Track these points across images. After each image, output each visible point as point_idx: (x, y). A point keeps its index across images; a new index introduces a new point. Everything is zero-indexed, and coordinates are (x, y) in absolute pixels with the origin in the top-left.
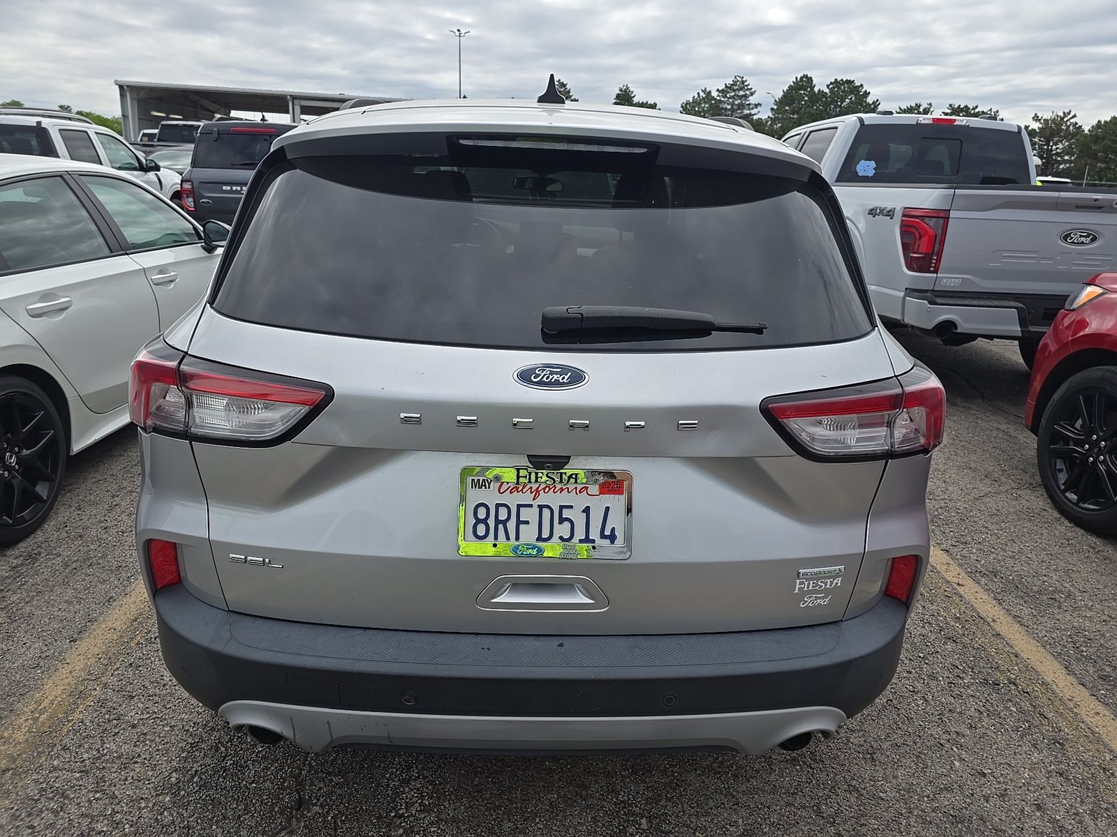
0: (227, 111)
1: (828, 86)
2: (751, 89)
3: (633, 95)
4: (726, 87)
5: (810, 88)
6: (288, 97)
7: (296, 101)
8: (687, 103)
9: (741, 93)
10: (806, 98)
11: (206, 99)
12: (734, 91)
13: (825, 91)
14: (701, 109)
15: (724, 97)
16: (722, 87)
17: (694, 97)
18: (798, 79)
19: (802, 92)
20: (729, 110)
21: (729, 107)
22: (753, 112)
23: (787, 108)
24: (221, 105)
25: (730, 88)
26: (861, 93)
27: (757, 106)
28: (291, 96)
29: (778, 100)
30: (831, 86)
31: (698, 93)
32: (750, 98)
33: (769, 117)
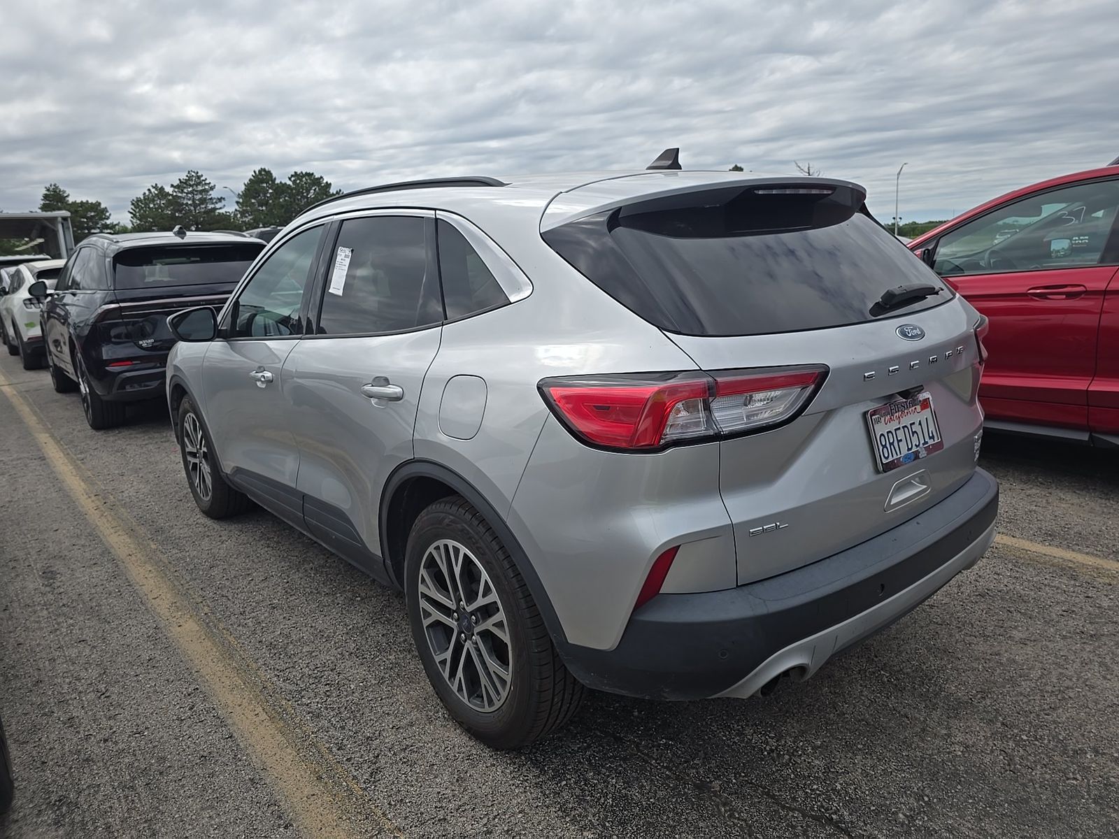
1: (290, 179)
2: (210, 183)
3: (65, 195)
4: (181, 182)
5: (272, 181)
8: (138, 201)
9: (200, 188)
10: (270, 191)
12: (191, 186)
13: (288, 183)
14: (157, 206)
15: (181, 193)
16: (176, 183)
17: (145, 193)
18: (257, 172)
19: (265, 185)
20: (191, 205)
21: (190, 202)
22: (218, 206)
23: (253, 201)
25: (185, 183)
26: (323, 185)
27: (220, 200)
29: (241, 194)
30: (293, 179)
31: (149, 190)
32: (211, 192)
33: (236, 210)
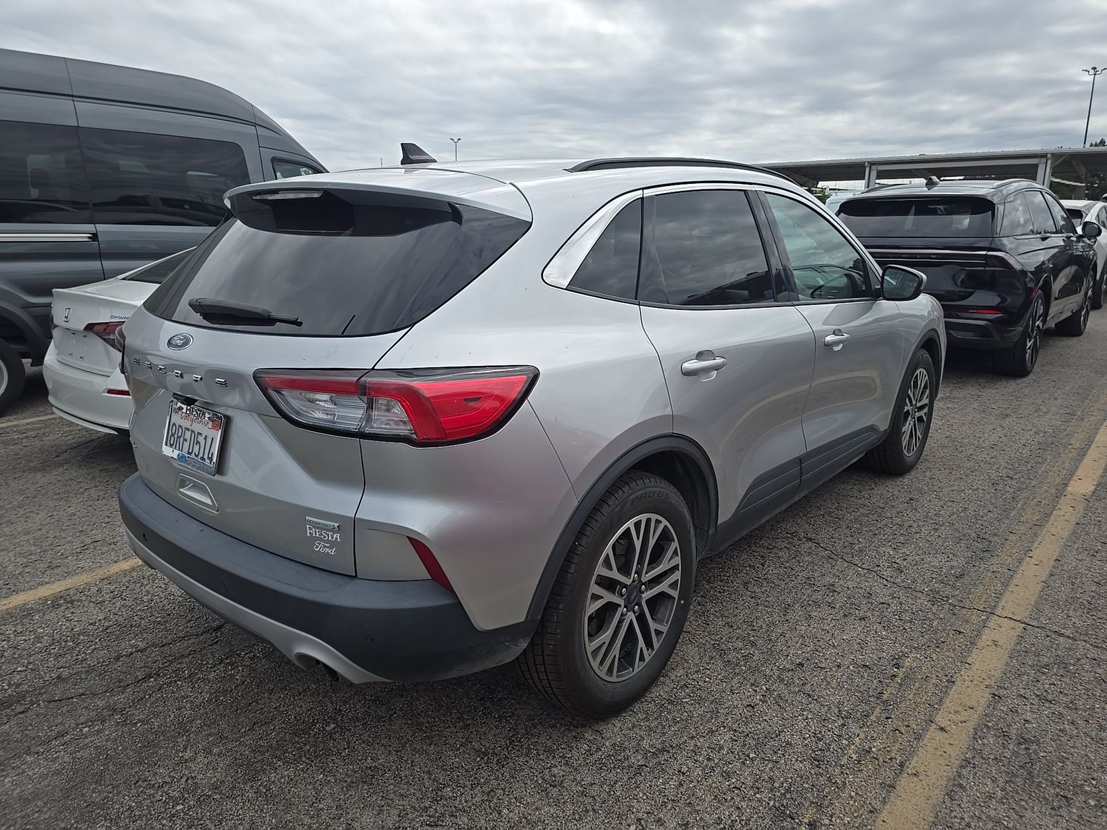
0: (815, 182)
6: (866, 164)
7: (873, 167)
11: (796, 173)
24: (810, 178)
28: (868, 162)
